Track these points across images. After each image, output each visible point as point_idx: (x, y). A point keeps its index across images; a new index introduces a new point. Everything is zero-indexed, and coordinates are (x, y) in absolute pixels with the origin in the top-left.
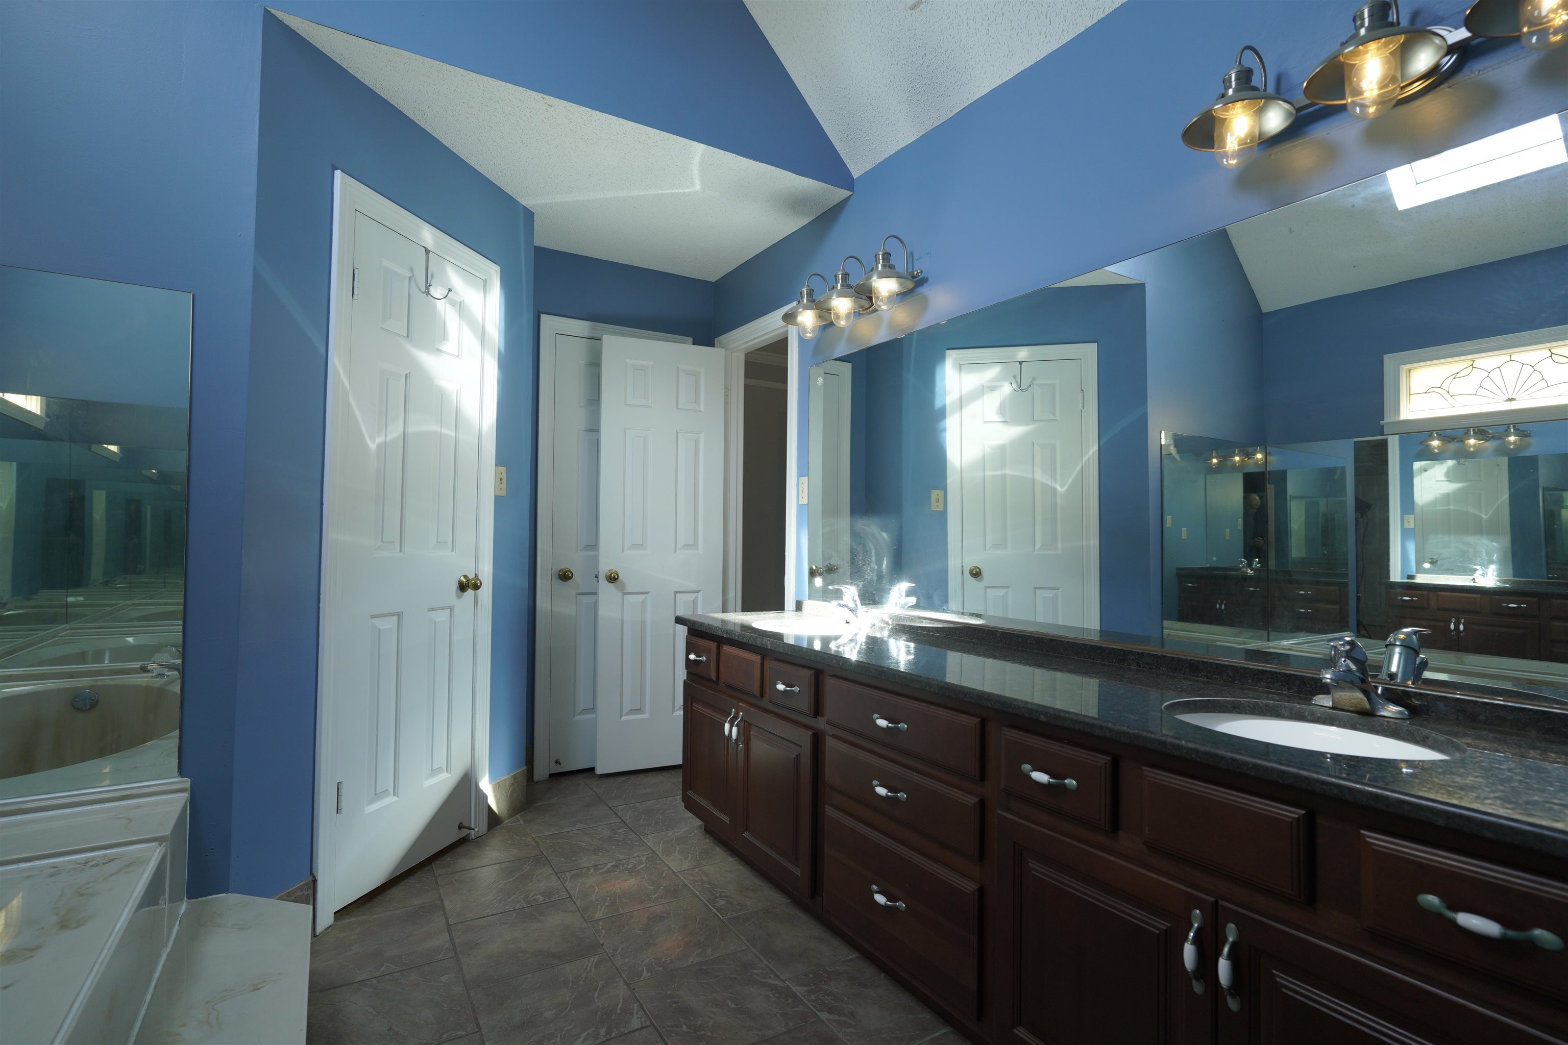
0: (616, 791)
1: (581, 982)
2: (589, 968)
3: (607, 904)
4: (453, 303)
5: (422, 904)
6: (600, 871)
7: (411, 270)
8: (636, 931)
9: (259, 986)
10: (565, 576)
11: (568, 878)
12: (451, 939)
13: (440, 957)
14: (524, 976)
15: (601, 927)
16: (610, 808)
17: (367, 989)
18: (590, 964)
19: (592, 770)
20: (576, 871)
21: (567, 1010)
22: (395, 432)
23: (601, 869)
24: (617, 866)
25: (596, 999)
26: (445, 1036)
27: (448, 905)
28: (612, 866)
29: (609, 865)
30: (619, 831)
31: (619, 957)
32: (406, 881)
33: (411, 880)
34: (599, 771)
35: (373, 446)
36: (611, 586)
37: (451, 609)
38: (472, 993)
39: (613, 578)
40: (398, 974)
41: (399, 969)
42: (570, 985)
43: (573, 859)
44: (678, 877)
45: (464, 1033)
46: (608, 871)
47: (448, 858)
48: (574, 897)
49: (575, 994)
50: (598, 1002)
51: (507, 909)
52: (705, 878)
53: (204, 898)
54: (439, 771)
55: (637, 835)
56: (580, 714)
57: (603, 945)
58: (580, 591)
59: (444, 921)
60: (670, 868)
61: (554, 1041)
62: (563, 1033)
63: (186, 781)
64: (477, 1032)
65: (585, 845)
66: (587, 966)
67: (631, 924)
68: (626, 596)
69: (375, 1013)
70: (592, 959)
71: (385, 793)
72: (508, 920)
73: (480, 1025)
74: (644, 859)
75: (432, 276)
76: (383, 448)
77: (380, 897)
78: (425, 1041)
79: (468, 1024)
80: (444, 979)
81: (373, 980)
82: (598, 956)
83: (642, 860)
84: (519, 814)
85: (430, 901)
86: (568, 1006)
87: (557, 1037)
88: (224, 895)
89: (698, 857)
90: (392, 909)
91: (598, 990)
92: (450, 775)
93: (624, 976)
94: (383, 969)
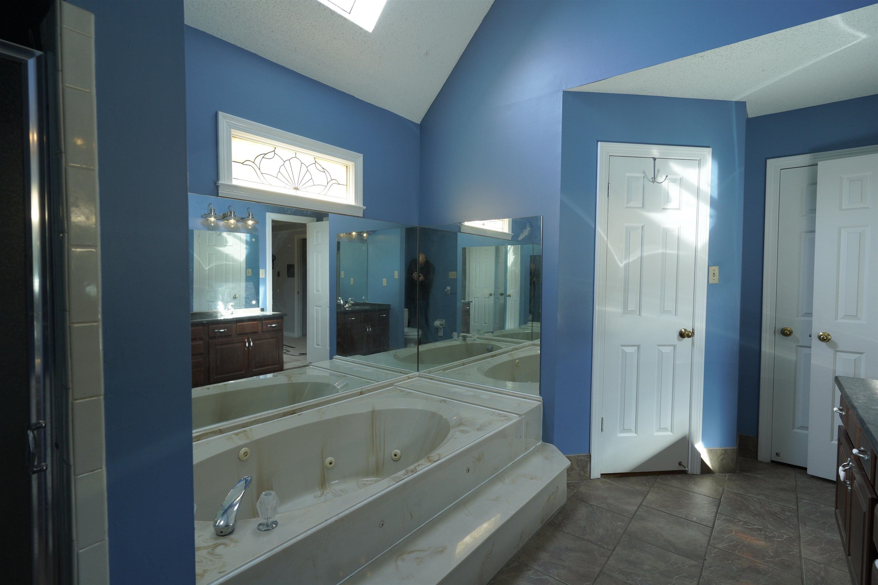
0: (814, 490)
1: (675, 567)
2: (686, 564)
3: (731, 544)
4: (674, 181)
5: (639, 490)
6: (746, 526)
7: (644, 173)
8: (734, 567)
9: (533, 479)
10: (785, 333)
11: (721, 519)
12: (637, 510)
13: (626, 515)
14: (651, 545)
15: (714, 552)
16: (797, 498)
17: (590, 509)
18: (688, 563)
19: (805, 469)
20: (731, 518)
21: (655, 572)
22: (635, 256)
23: (748, 525)
24: (761, 530)
25: (675, 578)
26: (599, 543)
27: (649, 496)
28: (758, 528)
29: (756, 527)
30: (787, 513)
31: (708, 571)
32: (642, 477)
33: (644, 478)
34: (809, 472)
35: (622, 265)
36: (823, 344)
37: (674, 346)
38: (624, 536)
39: (824, 339)
40: (605, 510)
41: (607, 509)
42: (668, 564)
43: (736, 511)
44: (801, 560)
45: (606, 547)
46: (752, 529)
47: (669, 477)
48: (715, 530)
49: (667, 569)
50: (674, 580)
51: (673, 513)
52: (822, 574)
53: (547, 443)
54: (665, 429)
55: (798, 522)
56: (798, 428)
57: (706, 560)
58: (800, 344)
59: (641, 502)
60: (800, 552)
61: (637, 578)
62: (644, 578)
63: (541, 398)
64: (611, 551)
65: (753, 508)
66: (686, 562)
67: (735, 562)
68: (838, 353)
69: (585, 518)
70: (692, 562)
71: (629, 430)
72: (669, 518)
73: (615, 549)
74: (785, 537)
75: (659, 171)
76: (627, 266)
77: (625, 478)
78: (591, 540)
79: (611, 545)
80: (619, 523)
81: (595, 507)
82: (697, 562)
83: (783, 536)
84: (729, 474)
85: (643, 490)
86: (658, 571)
87: (640, 578)
88: (552, 445)
89: (834, 559)
90: (626, 485)
91: (680, 576)
92: (673, 434)
93: (701, 581)
94: (602, 505)
